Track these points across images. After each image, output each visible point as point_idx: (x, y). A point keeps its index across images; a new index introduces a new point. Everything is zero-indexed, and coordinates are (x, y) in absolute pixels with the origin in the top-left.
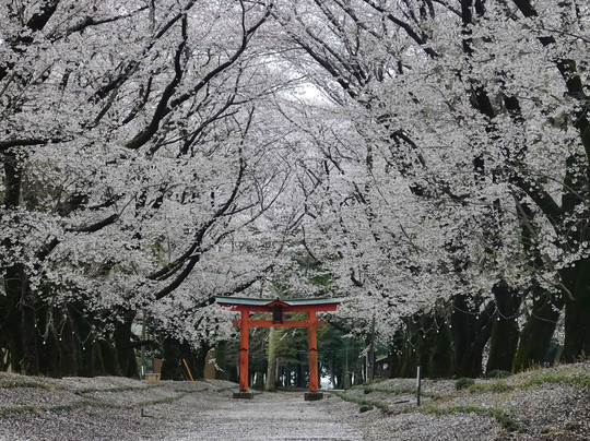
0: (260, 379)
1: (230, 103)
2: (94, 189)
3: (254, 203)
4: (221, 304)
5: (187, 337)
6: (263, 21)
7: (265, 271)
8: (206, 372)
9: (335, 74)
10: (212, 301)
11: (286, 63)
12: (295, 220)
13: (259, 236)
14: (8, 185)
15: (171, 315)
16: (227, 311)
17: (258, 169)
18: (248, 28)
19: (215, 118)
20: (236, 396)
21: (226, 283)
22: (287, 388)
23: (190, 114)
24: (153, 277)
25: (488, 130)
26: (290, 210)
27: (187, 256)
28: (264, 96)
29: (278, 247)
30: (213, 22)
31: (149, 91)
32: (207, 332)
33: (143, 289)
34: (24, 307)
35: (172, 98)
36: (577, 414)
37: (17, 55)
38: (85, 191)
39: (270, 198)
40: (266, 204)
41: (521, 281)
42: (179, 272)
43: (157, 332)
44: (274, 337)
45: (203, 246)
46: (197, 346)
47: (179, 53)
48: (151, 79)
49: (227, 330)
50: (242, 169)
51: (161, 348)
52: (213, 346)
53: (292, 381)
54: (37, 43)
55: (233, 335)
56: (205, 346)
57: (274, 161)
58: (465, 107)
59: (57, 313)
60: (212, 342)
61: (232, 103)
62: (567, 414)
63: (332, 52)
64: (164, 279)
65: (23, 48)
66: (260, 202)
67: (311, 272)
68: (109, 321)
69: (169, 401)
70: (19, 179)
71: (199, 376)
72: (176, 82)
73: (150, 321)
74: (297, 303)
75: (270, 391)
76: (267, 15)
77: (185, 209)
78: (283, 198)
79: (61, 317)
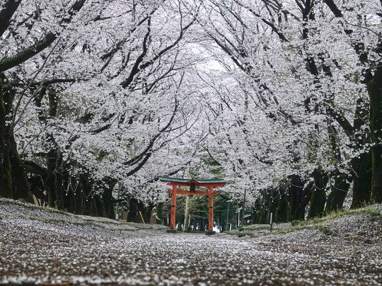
0: (180, 226)
1: (171, 69)
2: (97, 110)
3: (182, 125)
4: (162, 181)
5: (142, 200)
6: (191, 23)
7: (186, 164)
8: (151, 220)
9: (230, 54)
10: (156, 180)
11: (203, 49)
12: (203, 137)
13: (183, 146)
14: (51, 106)
15: (134, 186)
16: (165, 184)
17: (185, 107)
18: (183, 27)
19: (163, 77)
20: (168, 232)
21: (165, 170)
22: (194, 231)
23: (150, 74)
24: (125, 164)
25: (315, 82)
26: (201, 132)
27: (144, 153)
28: (190, 66)
29: (193, 152)
30: (164, 23)
31: (128, 60)
32: (153, 197)
33: (120, 170)
34: (57, 174)
35: (141, 64)
36: (364, 227)
37: (62, 28)
38: (93, 111)
39: (191, 124)
40: (188, 126)
41: (329, 168)
42: (140, 162)
43: (126, 195)
44: (188, 202)
45: (154, 148)
46: (147, 205)
47: (145, 39)
48: (129, 53)
49: (163, 197)
50: (176, 106)
51: (128, 205)
52: (156, 205)
53: (197, 228)
54: (73, 22)
55: (167, 200)
56: (151, 205)
57: (194, 103)
58: (303, 70)
59: (74, 180)
60: (155, 203)
61: (172, 69)
62: (359, 227)
63: (229, 42)
64: (132, 165)
65: (65, 24)
66: (186, 125)
67: (210, 166)
68: (100, 187)
69: (133, 230)
70: (57, 103)
71: (147, 221)
72: (143, 55)
73: (122, 188)
74: (203, 182)
75: (185, 232)
76: (194, 20)
77: (144, 127)
78: (197, 124)
79: (76, 182)
